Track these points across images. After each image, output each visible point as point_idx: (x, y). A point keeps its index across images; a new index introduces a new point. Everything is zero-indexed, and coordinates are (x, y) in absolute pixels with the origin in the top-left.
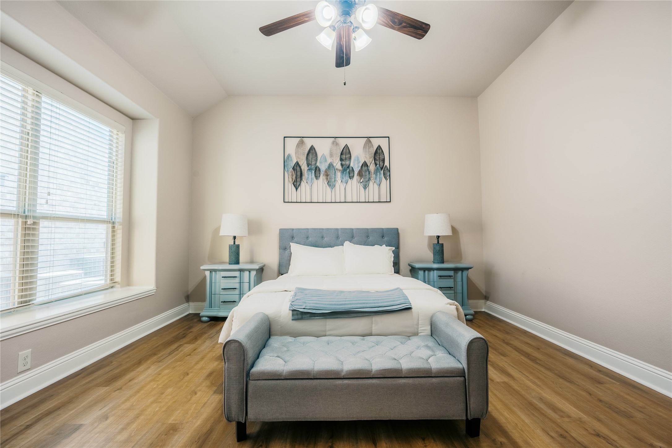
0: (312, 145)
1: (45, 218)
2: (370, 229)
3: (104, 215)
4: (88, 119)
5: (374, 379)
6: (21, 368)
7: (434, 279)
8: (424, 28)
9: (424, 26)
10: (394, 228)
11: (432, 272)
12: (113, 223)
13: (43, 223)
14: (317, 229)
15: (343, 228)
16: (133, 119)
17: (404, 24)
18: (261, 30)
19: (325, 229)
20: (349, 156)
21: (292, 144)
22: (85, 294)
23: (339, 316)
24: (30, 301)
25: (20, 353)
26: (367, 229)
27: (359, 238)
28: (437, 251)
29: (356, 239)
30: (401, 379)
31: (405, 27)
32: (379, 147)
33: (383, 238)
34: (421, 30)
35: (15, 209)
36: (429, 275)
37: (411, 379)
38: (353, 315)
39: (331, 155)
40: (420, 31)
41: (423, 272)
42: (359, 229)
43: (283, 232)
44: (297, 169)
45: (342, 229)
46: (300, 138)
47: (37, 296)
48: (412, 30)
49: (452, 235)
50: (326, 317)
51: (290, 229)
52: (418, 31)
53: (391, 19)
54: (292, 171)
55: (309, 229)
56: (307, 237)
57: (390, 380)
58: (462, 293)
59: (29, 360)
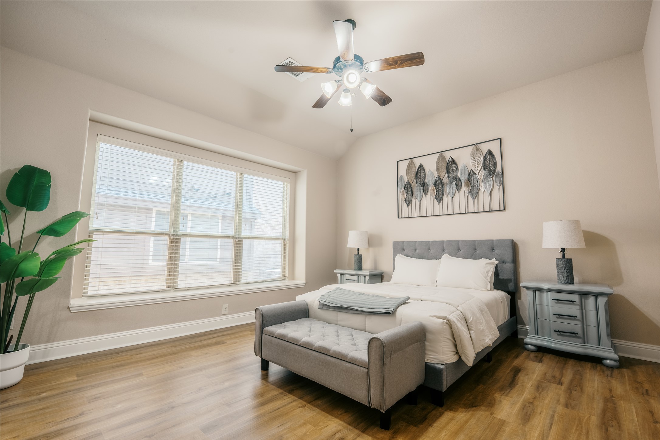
0: (421, 164)
1: (246, 238)
2: (478, 241)
3: (280, 235)
4: (267, 180)
5: (314, 352)
6: (223, 313)
7: (548, 303)
8: (417, 57)
9: (416, 55)
10: (507, 240)
11: (545, 294)
12: (285, 239)
13: (245, 241)
14: (424, 241)
15: (449, 241)
16: (295, 172)
17: (399, 62)
18: (314, 106)
19: (432, 241)
20: (456, 167)
21: (403, 166)
22: (265, 282)
23: (343, 311)
24: (239, 281)
25: (223, 305)
26: (475, 241)
27: (465, 250)
28: (560, 268)
29: (462, 252)
30: (328, 356)
31: (401, 63)
32: (490, 152)
33: (494, 250)
34: (416, 58)
35: (233, 234)
36: (541, 298)
37: (334, 359)
38: (351, 311)
39: (438, 170)
40: (417, 60)
41: (532, 292)
42: (465, 241)
43: (395, 244)
44: (408, 187)
45: (447, 241)
46: (410, 160)
47: (242, 279)
48: (409, 62)
49: (585, 247)
50: (335, 310)
51: (401, 242)
52: (415, 60)
53: (387, 64)
54: (403, 191)
55: (417, 241)
56: (415, 250)
57: (322, 355)
58: (598, 327)
59: (227, 309)
